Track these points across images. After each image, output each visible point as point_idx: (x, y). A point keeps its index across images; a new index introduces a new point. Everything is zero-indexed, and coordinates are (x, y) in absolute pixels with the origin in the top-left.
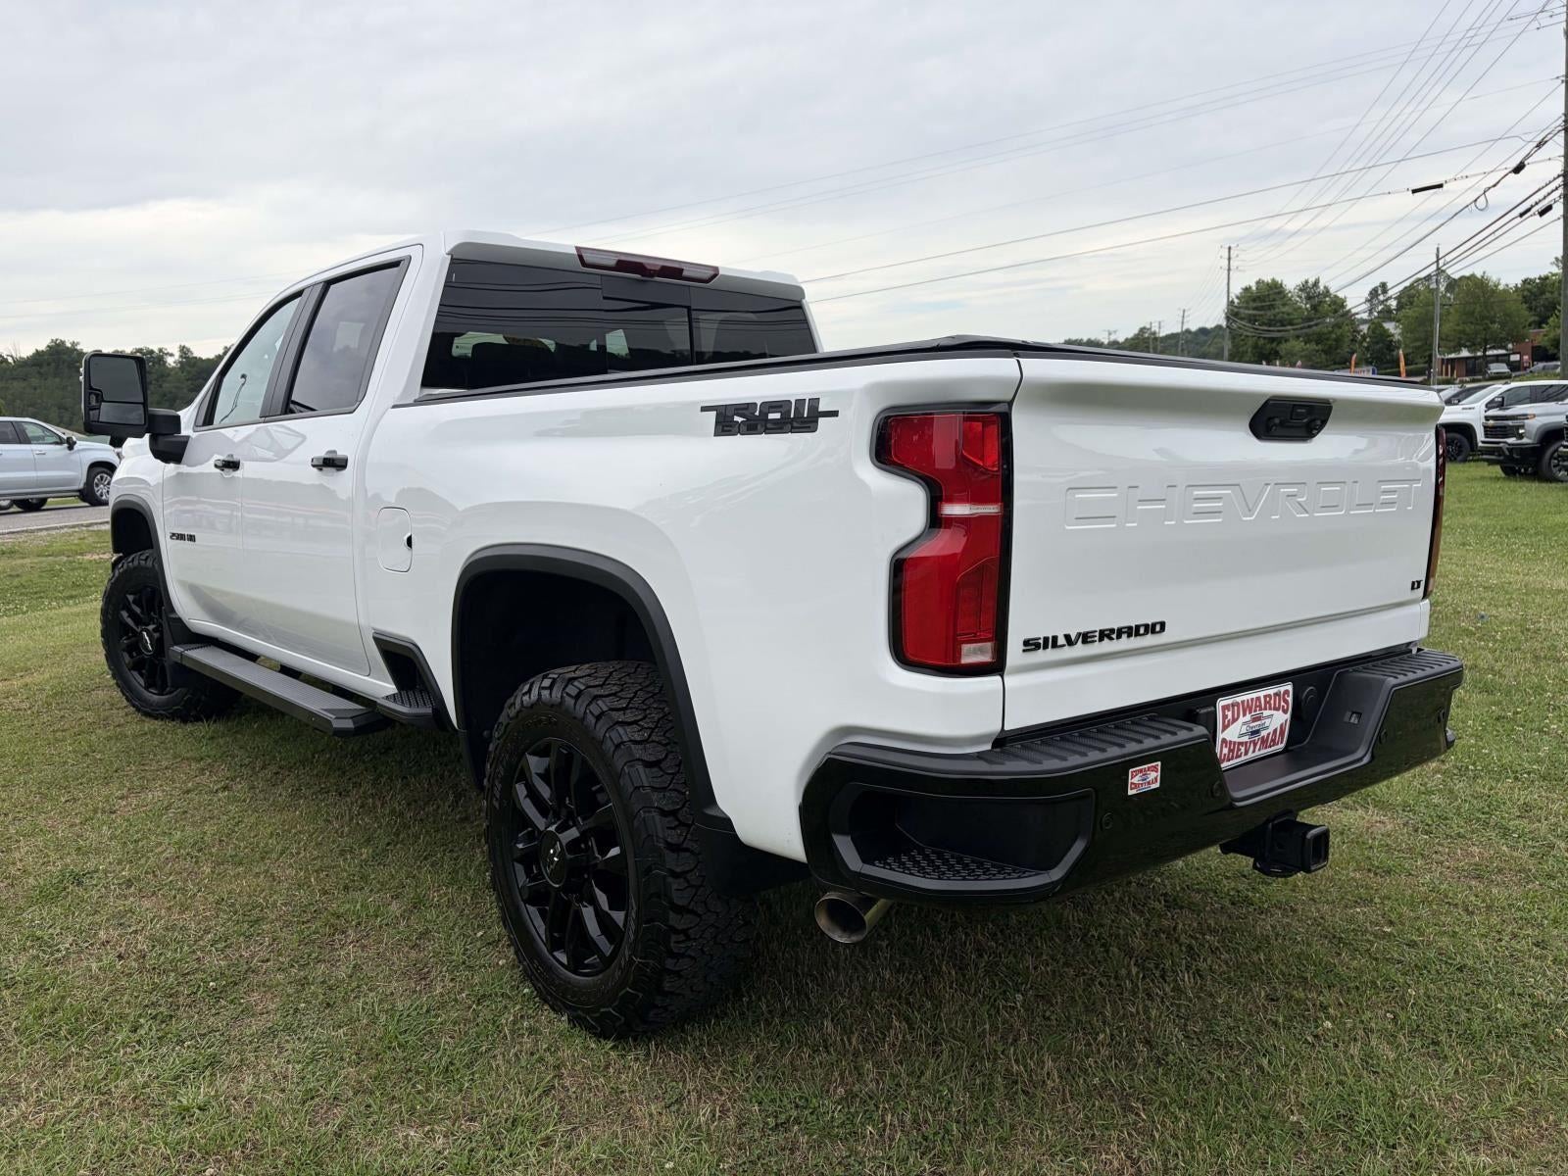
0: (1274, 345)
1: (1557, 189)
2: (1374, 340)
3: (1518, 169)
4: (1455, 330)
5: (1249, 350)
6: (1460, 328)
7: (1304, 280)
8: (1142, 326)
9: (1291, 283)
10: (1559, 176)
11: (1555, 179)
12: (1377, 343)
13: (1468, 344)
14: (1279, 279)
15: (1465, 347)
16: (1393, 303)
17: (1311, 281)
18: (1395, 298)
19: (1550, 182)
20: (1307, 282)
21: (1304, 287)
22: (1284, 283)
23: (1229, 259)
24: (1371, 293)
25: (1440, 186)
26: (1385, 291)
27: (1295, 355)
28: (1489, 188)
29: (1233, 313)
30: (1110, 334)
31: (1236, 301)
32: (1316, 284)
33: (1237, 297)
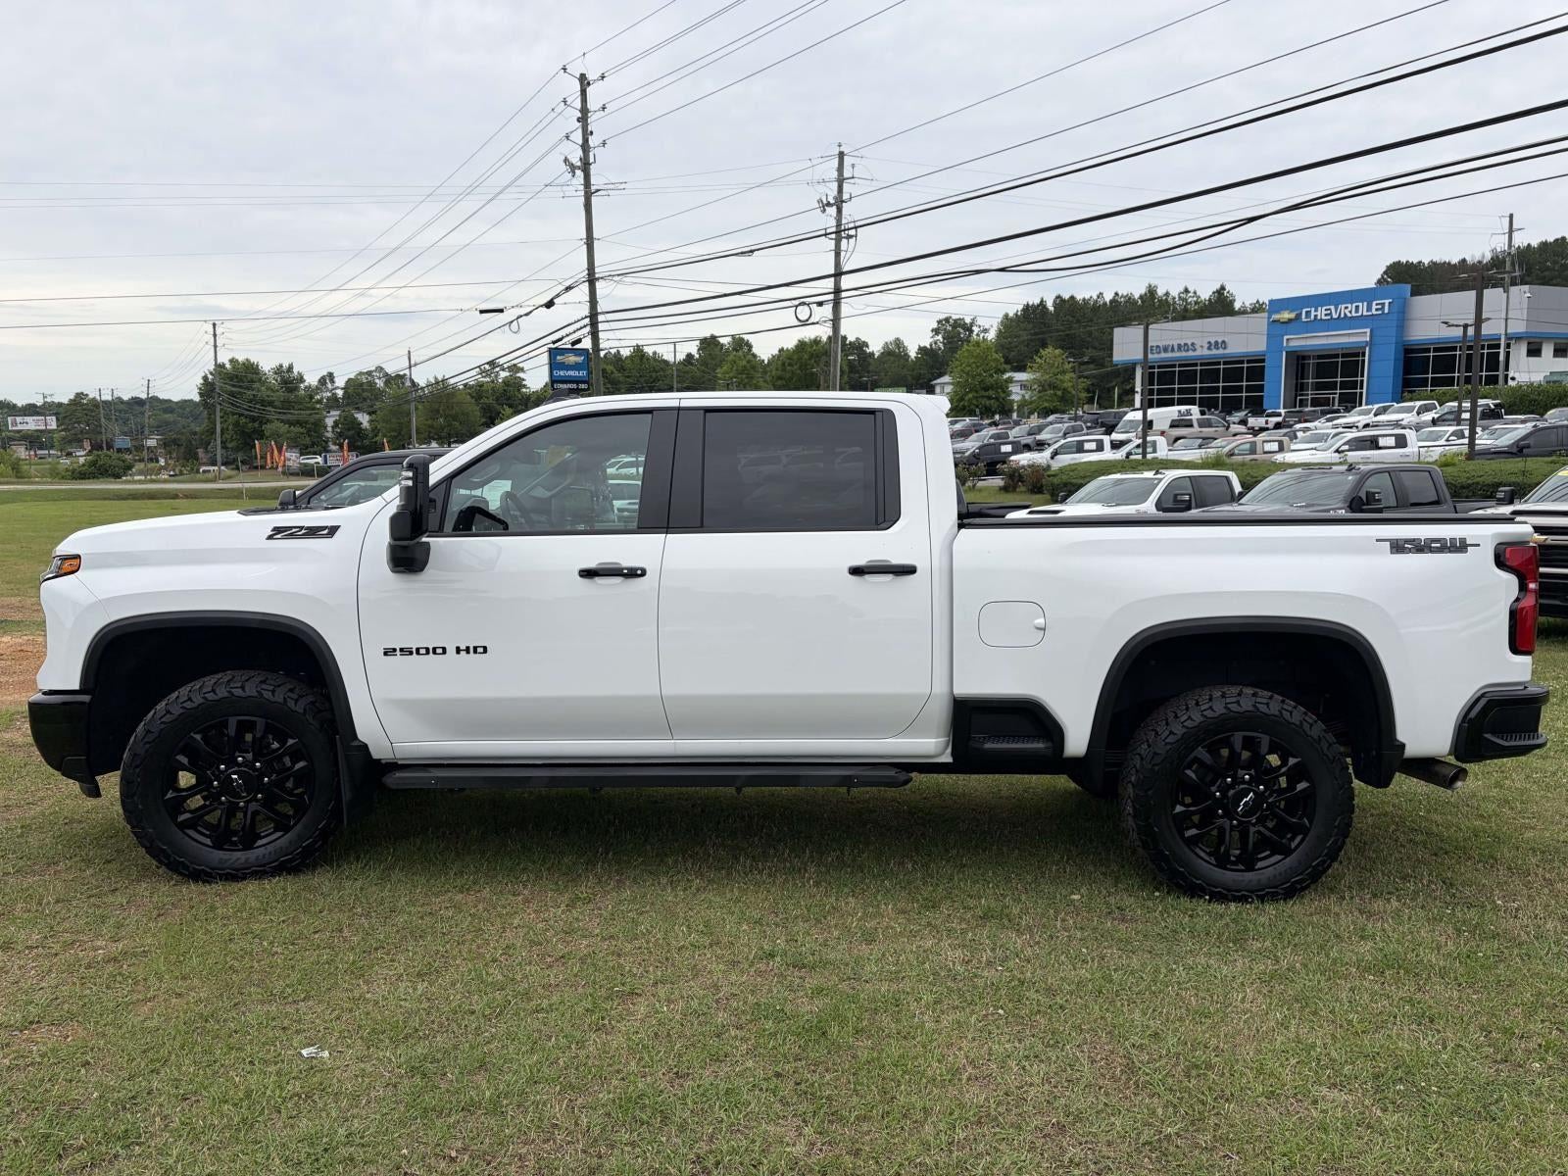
0: (256, 425)
1: (585, 326)
2: (346, 427)
3: (550, 304)
4: (425, 425)
5: (230, 427)
6: (430, 422)
7: (278, 364)
8: (79, 391)
9: (267, 365)
10: (586, 317)
11: (583, 319)
12: (349, 430)
13: (436, 437)
14: (254, 359)
15: (434, 439)
16: (340, 393)
17: (286, 365)
18: (342, 389)
19: (579, 321)
20: (281, 366)
21: (279, 370)
22: (261, 365)
23: (215, 335)
24: (320, 381)
25: (501, 311)
26: (332, 381)
27: (282, 435)
28: (521, 316)
29: (208, 389)
30: (44, 397)
31: (210, 377)
32: (290, 368)
33: (211, 373)
